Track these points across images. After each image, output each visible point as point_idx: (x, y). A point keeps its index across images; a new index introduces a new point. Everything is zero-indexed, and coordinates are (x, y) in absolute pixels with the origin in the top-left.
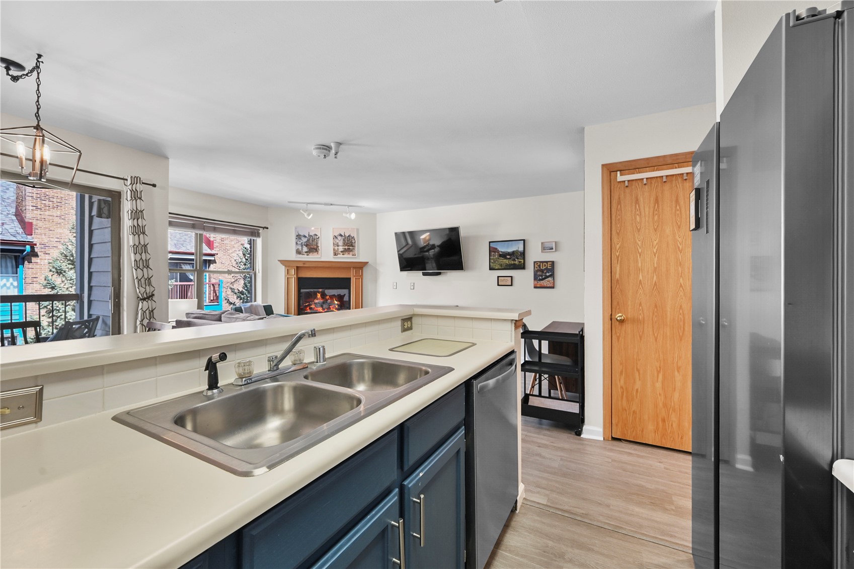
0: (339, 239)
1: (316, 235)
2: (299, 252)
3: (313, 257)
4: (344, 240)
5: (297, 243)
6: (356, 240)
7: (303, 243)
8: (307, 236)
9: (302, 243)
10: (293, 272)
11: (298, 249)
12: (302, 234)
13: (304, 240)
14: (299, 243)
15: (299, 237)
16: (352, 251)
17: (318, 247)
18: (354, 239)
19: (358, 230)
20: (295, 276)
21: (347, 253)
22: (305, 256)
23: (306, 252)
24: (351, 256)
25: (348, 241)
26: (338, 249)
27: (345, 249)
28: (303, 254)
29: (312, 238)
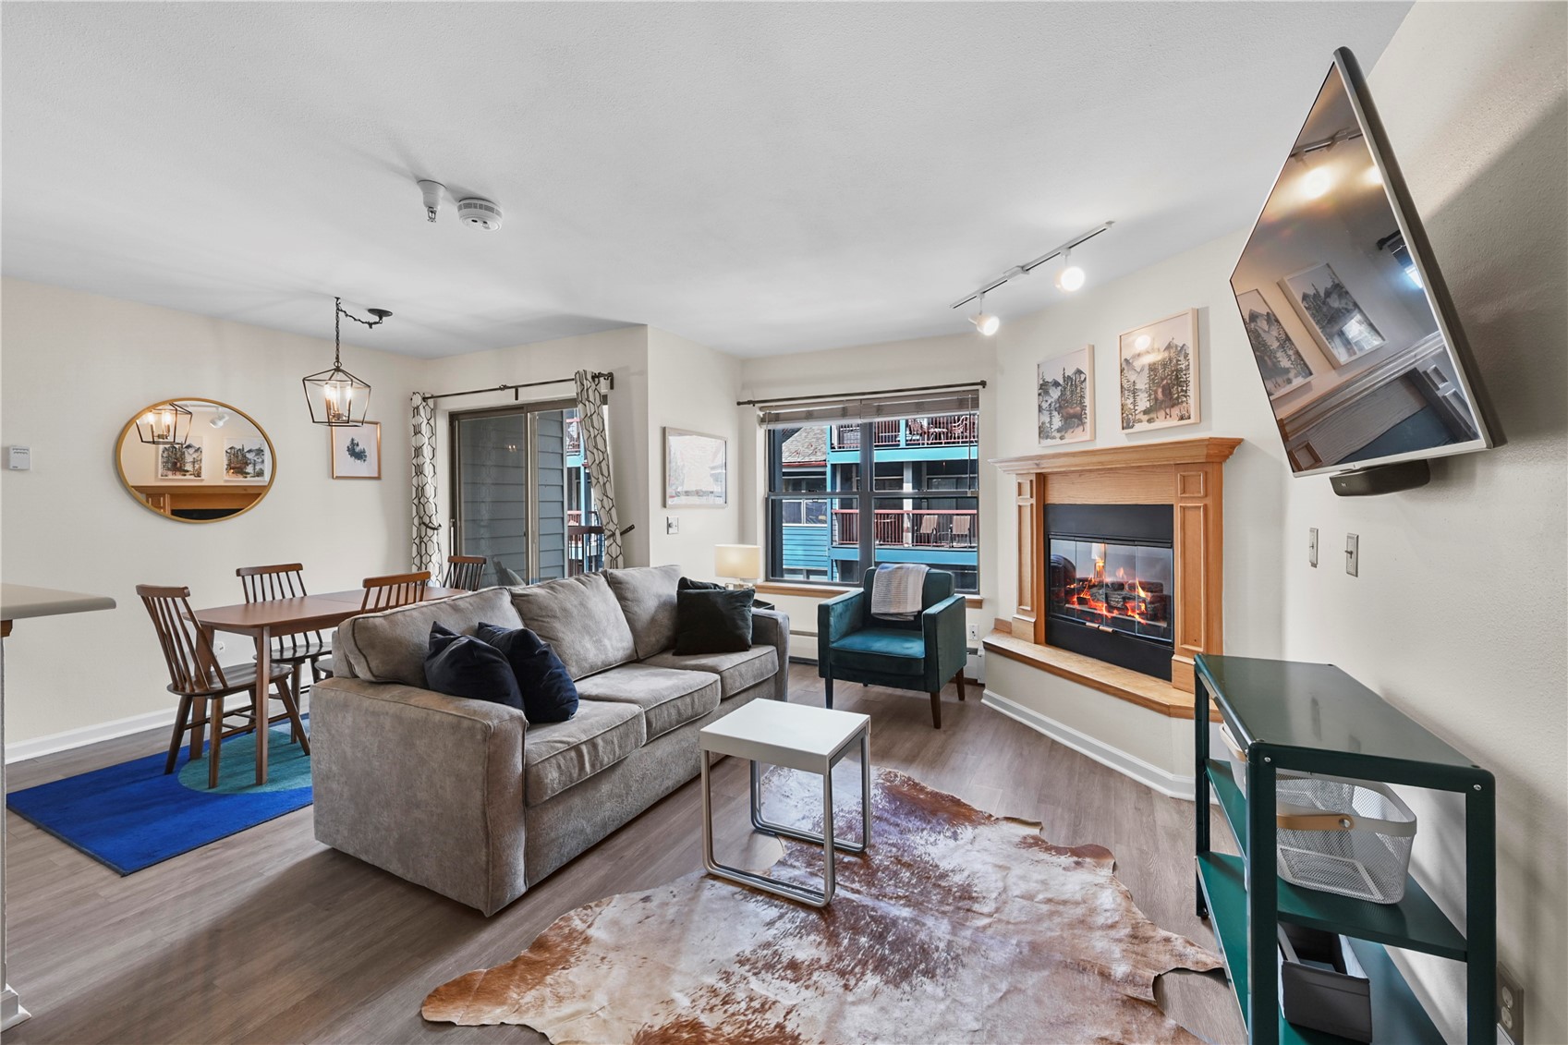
0: (1140, 368)
1: (1080, 373)
2: (1043, 432)
3: (1077, 440)
4: (1154, 367)
5: (1040, 408)
6: (1191, 358)
7: (1053, 406)
8: (1061, 382)
9: (1050, 405)
10: (1029, 490)
11: (1043, 423)
12: (1049, 379)
13: (1055, 394)
14: (1045, 405)
15: (1044, 388)
16: (1177, 402)
17: (1083, 408)
20: (1034, 502)
22: (1058, 441)
23: (1058, 430)
24: (1174, 422)
25: (1165, 366)
26: (1134, 403)
27: (1156, 399)
28: (1054, 438)
29: (1072, 385)
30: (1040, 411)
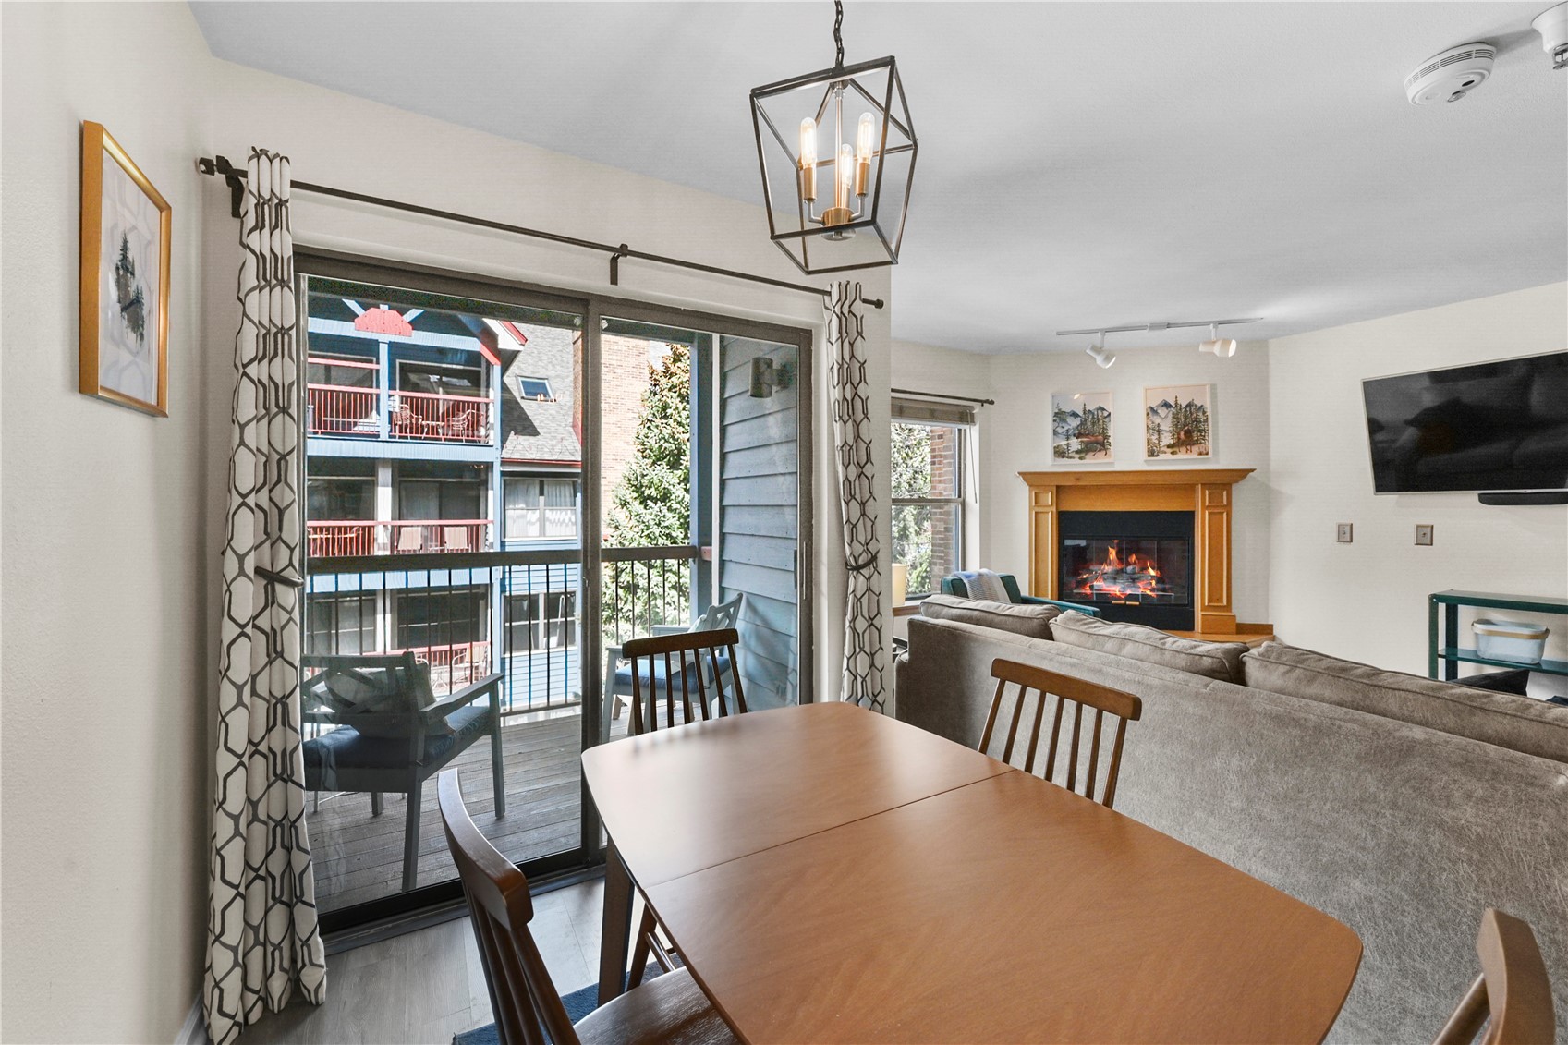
0: (1163, 415)
1: (1103, 409)
2: (1060, 453)
3: (1094, 463)
4: (1175, 416)
5: (1055, 433)
6: (1209, 413)
7: (1071, 432)
8: (1081, 413)
9: (1067, 431)
10: (1048, 498)
11: (1059, 445)
12: (1067, 409)
13: (1074, 423)
14: (1060, 430)
15: (1060, 416)
16: (1197, 443)
17: (1106, 437)
18: (1204, 413)
19: (1213, 387)
20: (1055, 510)
21: (1183, 449)
22: (1077, 461)
23: (1077, 452)
24: (1194, 456)
25: (1186, 417)
26: (1159, 439)
27: (1179, 438)
28: (1071, 458)
29: (1093, 418)
30: (1054, 434)
